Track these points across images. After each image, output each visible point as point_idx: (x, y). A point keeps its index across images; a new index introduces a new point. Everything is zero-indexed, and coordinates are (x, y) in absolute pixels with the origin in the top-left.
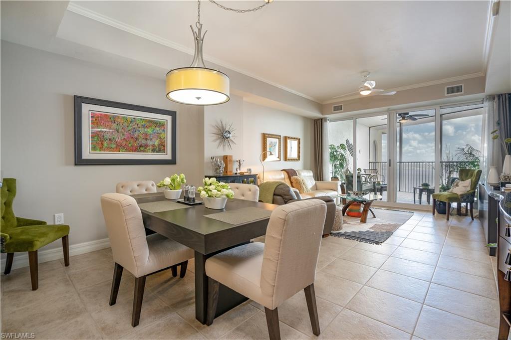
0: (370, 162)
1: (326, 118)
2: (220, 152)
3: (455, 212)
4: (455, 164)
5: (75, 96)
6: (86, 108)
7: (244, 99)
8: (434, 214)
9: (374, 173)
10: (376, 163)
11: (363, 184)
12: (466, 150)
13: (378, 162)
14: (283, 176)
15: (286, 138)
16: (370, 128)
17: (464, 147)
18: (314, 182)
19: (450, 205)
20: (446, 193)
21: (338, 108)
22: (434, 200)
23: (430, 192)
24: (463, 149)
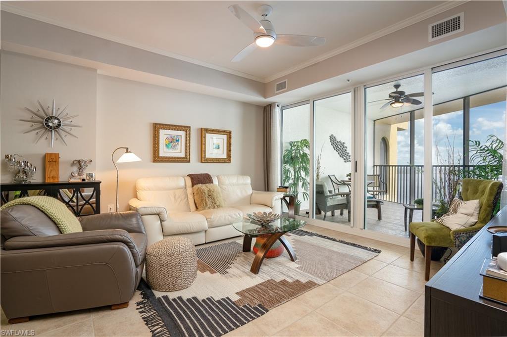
0: (374, 166)
1: (274, 103)
4: (457, 169)
7: (99, 72)
9: (372, 180)
10: (387, 166)
11: (328, 197)
13: (390, 166)
14: (182, 184)
16: (374, 121)
18: (250, 191)
21: (281, 86)
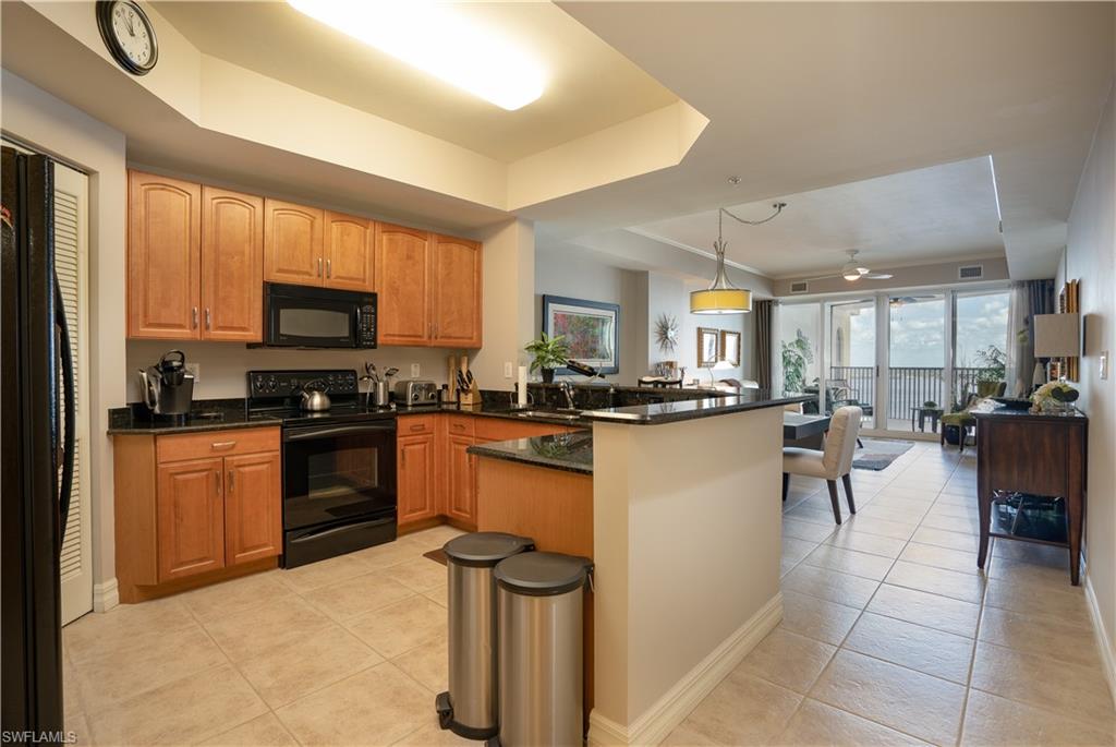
0: (832, 368)
1: (778, 300)
2: (664, 357)
3: (972, 442)
5: (544, 296)
6: (552, 307)
8: (943, 444)
10: (842, 368)
12: (988, 354)
15: (724, 333)
16: (832, 307)
17: (986, 350)
19: (965, 433)
20: (960, 414)
21: (799, 288)
22: (943, 424)
23: (936, 415)
24: (984, 353)
